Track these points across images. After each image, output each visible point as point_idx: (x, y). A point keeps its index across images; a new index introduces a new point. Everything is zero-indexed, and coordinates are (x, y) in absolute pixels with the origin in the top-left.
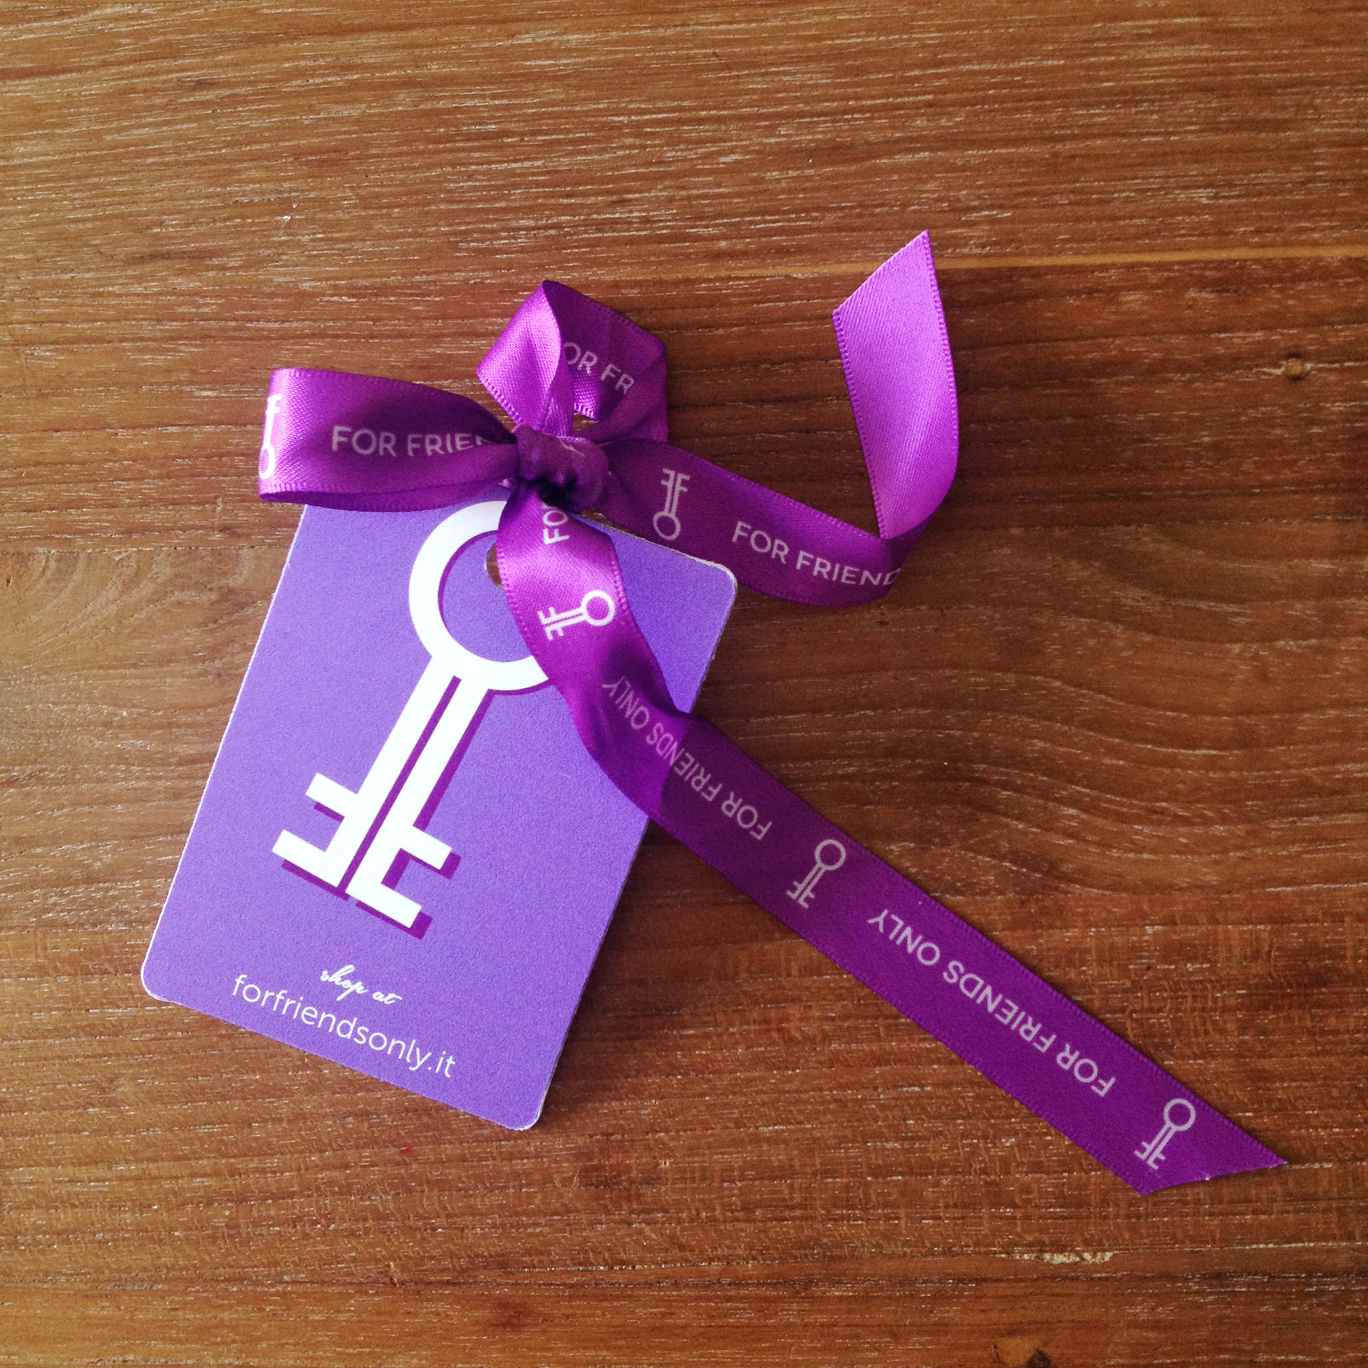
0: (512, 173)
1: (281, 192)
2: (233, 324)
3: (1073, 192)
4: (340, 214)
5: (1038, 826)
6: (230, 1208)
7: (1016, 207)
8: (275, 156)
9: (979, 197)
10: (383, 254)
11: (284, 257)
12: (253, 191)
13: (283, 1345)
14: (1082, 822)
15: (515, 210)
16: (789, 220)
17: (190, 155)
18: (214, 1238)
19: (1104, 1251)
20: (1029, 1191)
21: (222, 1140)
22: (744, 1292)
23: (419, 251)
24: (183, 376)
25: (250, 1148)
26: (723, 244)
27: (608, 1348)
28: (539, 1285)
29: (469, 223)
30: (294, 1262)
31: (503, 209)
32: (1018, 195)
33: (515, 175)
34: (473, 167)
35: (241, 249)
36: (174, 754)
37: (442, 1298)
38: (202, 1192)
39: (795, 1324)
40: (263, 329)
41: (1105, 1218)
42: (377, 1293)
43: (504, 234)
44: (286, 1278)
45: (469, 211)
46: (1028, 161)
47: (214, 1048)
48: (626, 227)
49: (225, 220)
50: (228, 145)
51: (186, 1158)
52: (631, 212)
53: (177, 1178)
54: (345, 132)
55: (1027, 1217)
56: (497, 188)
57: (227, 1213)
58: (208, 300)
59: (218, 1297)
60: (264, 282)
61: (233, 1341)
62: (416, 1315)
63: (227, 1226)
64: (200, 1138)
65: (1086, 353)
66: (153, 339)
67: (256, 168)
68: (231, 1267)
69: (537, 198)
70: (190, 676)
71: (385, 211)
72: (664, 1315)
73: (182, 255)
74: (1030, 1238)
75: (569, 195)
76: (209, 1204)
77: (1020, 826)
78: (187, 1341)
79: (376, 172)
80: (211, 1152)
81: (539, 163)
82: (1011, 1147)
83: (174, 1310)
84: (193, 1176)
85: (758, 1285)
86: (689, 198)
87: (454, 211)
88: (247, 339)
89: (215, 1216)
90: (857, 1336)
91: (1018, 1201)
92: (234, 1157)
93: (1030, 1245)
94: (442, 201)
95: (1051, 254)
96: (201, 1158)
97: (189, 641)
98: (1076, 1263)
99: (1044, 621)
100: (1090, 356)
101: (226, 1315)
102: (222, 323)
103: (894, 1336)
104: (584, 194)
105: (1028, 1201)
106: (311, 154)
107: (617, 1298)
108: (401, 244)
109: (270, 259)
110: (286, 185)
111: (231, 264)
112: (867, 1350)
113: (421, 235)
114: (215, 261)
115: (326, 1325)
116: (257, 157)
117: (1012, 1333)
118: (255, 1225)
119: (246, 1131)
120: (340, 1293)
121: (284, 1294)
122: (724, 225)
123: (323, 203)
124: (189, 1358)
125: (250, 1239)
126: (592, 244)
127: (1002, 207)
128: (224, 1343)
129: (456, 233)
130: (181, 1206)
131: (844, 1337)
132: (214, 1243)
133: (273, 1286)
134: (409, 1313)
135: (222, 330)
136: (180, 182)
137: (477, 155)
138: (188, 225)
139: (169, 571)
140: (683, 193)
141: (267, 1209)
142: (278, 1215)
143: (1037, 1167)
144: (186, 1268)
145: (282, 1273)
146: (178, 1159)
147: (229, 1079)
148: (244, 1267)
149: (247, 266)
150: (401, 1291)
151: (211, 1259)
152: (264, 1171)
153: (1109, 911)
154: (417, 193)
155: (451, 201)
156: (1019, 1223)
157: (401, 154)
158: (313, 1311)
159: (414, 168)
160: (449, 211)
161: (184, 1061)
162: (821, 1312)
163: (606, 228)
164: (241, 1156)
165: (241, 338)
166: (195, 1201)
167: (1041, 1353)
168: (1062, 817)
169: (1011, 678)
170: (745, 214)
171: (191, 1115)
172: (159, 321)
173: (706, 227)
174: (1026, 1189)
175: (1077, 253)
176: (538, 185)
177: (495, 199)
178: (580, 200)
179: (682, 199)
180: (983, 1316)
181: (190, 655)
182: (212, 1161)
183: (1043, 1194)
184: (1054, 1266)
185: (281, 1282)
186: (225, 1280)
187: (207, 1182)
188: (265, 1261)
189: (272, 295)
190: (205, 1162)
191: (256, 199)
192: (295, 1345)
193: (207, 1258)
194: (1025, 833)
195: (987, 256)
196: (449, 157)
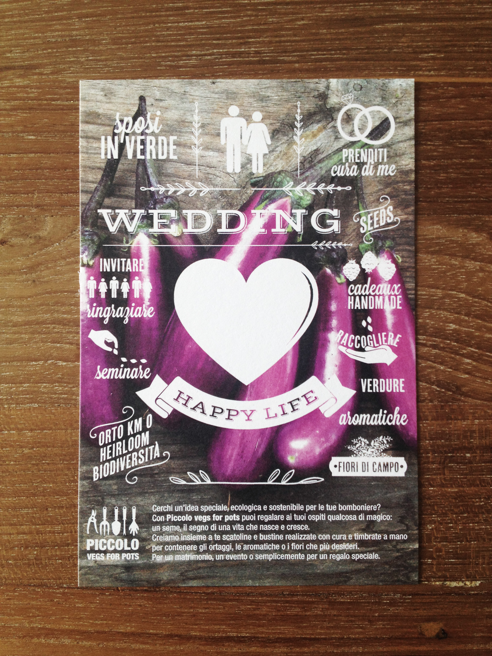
0: (190, 28)
1: (72, 36)
2: (45, 102)
3: (475, 46)
4: (101, 47)
5: (450, 368)
6: (37, 550)
7: (445, 52)
8: (70, 18)
9: (428, 47)
10: (122, 68)
11: (72, 69)
12: (59, 36)
13: (63, 618)
14: (474, 366)
15: (190, 46)
16: (331, 54)
17: (26, 18)
18: (29, 565)
19: (476, 580)
20: (440, 551)
21: (33, 517)
22: (295, 599)
23: (141, 66)
24: (19, 129)
25: (47, 521)
26: (297, 65)
27: (225, 624)
28: (192, 593)
29: (167, 52)
30: (69, 578)
31: (184, 46)
32: (447, 46)
33: (191, 29)
34: (170, 25)
35: (51, 65)
36: (11, 321)
37: (142, 598)
38: (23, 542)
39: (320, 615)
40: (60, 105)
41: (477, 564)
42: (110, 595)
43: (184, 58)
44: (65, 586)
45: (166, 46)
46: (453, 29)
47: (29, 470)
48: (247, 55)
49: (43, 50)
50: (46, 12)
51: (15, 525)
52: (250, 48)
53: (10, 534)
54: (105, 7)
55: (439, 564)
56: (180, 35)
57: (35, 553)
58: (33, 90)
59: (31, 594)
60: (61, 81)
61: (38, 616)
62: (130, 606)
63: (35, 559)
64: (22, 515)
65: (481, 127)
66: (5, 110)
67: (60, 24)
68: (37, 579)
69: (202, 40)
70: (18, 282)
71: (124, 46)
72: (254, 609)
73: (21, 67)
74: (440, 574)
75: (218, 39)
76: (26, 547)
77: (442, 368)
78: (15, 615)
79: (120, 26)
80: (28, 522)
81: (204, 23)
82: (432, 529)
83: (9, 599)
84: (18, 534)
85: (303, 595)
86: (280, 42)
87: (159, 46)
88: (52, 110)
89: (30, 554)
90: (351, 621)
91: (434, 556)
92: (39, 525)
93: (439, 577)
94: (154, 41)
95: (463, 77)
96: (22, 525)
97: (19, 263)
98: (462, 587)
99: (457, 263)
100: (483, 128)
101: (34, 603)
102: (40, 102)
103: (370, 621)
104: (226, 39)
105: (439, 556)
106: (87, 17)
107: (231, 600)
108: (131, 63)
109: (64, 70)
110: (74, 33)
111: (45, 72)
112: (356, 628)
113: (142, 58)
114: (37, 71)
115: (85, 609)
116: (61, 18)
117: (429, 619)
118: (49, 559)
119: (45, 512)
120: (92, 594)
121: (64, 594)
122: (297, 56)
123: (94, 42)
124: (16, 623)
125: (46, 565)
126: (229, 64)
127: (439, 52)
128: (34, 616)
129: (160, 57)
130: (12, 548)
131: (344, 621)
132: (28, 567)
133: (58, 589)
134: (126, 605)
135: (40, 105)
136: (21, 31)
137: (172, 18)
138: (24, 52)
139: (9, 227)
140: (277, 39)
141: (56, 551)
142: (61, 554)
143: (445, 539)
144: (15, 579)
145: (63, 584)
146: (11, 525)
147: (37, 486)
148: (43, 580)
149: (52, 73)
150: (122, 594)
151: (27, 575)
152: (54, 532)
153: (485, 412)
154: (141, 37)
155: (158, 41)
156: (435, 567)
157: (133, 17)
158: (77, 603)
159: (140, 25)
160: (156, 46)
161: (14, 476)
162: (333, 609)
163: (237, 56)
164: (42, 524)
165: (49, 110)
166: (19, 546)
167: (443, 630)
168: (463, 363)
169: (439, 293)
170: (308, 51)
171: (18, 503)
172: (8, 100)
173: (289, 56)
174: (439, 550)
175: (477, 76)
176: (202, 33)
177: (179, 40)
178: (223, 42)
179: (276, 42)
180: (415, 612)
181: (19, 272)
182: (28, 527)
183: (448, 552)
184: (452, 588)
185: (62, 587)
186: (34, 586)
187: (25, 537)
188: (54, 577)
189: (65, 88)
190: (24, 527)
191: (59, 40)
192: (69, 618)
193: (25, 574)
194: (444, 371)
195: (431, 76)
196: (157, 19)
